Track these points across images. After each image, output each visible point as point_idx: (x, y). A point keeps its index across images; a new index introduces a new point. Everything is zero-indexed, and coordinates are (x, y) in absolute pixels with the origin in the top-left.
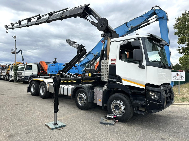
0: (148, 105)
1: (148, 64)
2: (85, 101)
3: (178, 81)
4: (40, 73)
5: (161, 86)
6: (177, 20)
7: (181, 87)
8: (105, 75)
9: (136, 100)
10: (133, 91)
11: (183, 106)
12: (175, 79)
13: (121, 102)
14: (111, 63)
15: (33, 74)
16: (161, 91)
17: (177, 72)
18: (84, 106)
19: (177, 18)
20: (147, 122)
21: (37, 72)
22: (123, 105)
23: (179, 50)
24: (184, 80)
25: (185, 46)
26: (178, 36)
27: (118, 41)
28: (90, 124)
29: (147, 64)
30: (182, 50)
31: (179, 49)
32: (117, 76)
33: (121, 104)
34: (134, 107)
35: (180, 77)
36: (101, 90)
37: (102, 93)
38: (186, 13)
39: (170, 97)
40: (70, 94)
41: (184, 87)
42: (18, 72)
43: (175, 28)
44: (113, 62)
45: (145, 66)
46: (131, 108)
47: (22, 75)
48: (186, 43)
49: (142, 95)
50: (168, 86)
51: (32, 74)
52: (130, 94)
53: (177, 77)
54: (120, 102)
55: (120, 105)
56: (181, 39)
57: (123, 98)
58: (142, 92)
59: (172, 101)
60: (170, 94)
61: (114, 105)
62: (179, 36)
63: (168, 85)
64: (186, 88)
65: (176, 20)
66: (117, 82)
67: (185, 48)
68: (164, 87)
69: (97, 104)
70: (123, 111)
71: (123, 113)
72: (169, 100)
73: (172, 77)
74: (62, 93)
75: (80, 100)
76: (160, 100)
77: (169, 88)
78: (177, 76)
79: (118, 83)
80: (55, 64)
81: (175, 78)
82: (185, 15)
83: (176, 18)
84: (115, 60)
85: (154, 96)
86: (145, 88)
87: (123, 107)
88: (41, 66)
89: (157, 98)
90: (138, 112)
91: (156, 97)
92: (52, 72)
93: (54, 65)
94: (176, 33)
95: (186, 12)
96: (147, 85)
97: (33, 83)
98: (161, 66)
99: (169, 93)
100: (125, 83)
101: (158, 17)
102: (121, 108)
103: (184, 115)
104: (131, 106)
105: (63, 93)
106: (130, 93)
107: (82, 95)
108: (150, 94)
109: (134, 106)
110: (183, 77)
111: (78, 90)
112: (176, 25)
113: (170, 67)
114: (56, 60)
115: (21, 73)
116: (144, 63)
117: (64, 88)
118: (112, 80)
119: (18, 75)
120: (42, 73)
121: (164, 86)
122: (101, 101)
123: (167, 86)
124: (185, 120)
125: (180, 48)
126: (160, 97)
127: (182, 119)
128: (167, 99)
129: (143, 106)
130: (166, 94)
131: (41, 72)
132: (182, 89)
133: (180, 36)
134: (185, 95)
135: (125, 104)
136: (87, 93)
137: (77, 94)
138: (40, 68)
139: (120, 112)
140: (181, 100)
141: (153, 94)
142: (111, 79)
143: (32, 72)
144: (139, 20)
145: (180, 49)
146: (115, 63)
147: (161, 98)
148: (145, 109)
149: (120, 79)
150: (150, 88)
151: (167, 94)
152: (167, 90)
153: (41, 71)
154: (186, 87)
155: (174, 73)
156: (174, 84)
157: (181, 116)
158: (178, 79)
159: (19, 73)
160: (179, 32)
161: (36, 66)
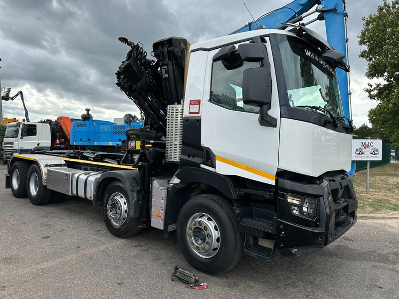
0: (283, 233)
1: (285, 114)
2: (126, 215)
3: (366, 162)
4: (57, 144)
5: (321, 178)
6: (368, 24)
7: (372, 174)
8: (173, 147)
9: (250, 215)
10: (243, 191)
11: (377, 221)
12: (359, 157)
13: (211, 220)
14: (190, 113)
15: (40, 146)
16: (322, 194)
17: (364, 141)
18: (122, 228)
19: (367, 18)
20: (283, 271)
21: (50, 142)
22: (216, 228)
23: (369, 91)
24: (379, 157)
25: (382, 81)
26: (368, 59)
27: (208, 50)
28: (119, 284)
29: (283, 112)
30: (375, 92)
31: (369, 88)
32: (202, 149)
33: (211, 225)
34: (245, 236)
35: (372, 151)
36: (161, 188)
37: (164, 193)
38: (387, 6)
39: (346, 209)
40: (90, 194)
41: (378, 175)
42: (5, 140)
43: (362, 43)
44: (195, 109)
45: (275, 120)
46: (236, 238)
47: (13, 147)
48: (386, 74)
49: (267, 202)
50: (342, 178)
51: (38, 145)
52: (236, 200)
53: (364, 150)
54: (209, 219)
55: (206, 228)
56: (375, 66)
57: (216, 208)
58: (267, 195)
59: (352, 220)
60: (346, 201)
61: (193, 227)
62: (370, 59)
63: (342, 175)
64: (383, 178)
65: (365, 22)
66: (202, 166)
67: (381, 86)
68: (330, 181)
69: (152, 225)
70: (216, 244)
71: (216, 249)
72: (342, 218)
73: (354, 150)
74: (74, 192)
75: (114, 212)
76: (318, 220)
77: (344, 183)
78: (365, 148)
79: (204, 168)
80: (87, 122)
81: (359, 154)
82: (384, 11)
83: (364, 19)
84: (199, 104)
85: (300, 207)
86: (274, 184)
87: (215, 234)
88: (61, 127)
89: (308, 213)
90: (253, 254)
91: (305, 209)
92: (81, 140)
93: (84, 125)
94: (363, 52)
95: (387, 3)
96: (282, 174)
97: (16, 167)
98: (323, 121)
99: (343, 197)
100: (222, 169)
101: (323, 9)
102: (209, 236)
103: (379, 249)
104: (235, 232)
105: (77, 192)
106: (234, 196)
107: (118, 198)
108: (289, 200)
109: (244, 234)
110: (377, 150)
111: (110, 186)
112: (363, 34)
113: (350, 127)
114: (88, 113)
115: (12, 143)
116: (275, 111)
117: (78, 178)
118: (191, 159)
119: (5, 147)
120: (61, 144)
121: (331, 178)
122: (163, 217)
123: (338, 178)
124: (382, 264)
125: (371, 86)
126: (317, 209)
127: (375, 261)
128: (338, 214)
129: (267, 236)
130: (335, 199)
131: (58, 141)
132: (374, 178)
133: (373, 59)
134: (381, 194)
135: (220, 226)
136: (129, 193)
137: (106, 197)
138: (57, 132)
139: (207, 247)
140: (371, 205)
141: (296, 202)
142: (189, 157)
143: (37, 141)
144: (279, 17)
145: (372, 89)
146: (198, 113)
147: (319, 213)
148: (273, 244)
149: (209, 157)
150: (288, 184)
151: (339, 199)
152: (338, 189)
153: (59, 139)
154: (382, 175)
155: (358, 143)
156: (357, 168)
157: (373, 252)
158: (367, 156)
159: (7, 143)
160: (370, 50)
161: (48, 127)
